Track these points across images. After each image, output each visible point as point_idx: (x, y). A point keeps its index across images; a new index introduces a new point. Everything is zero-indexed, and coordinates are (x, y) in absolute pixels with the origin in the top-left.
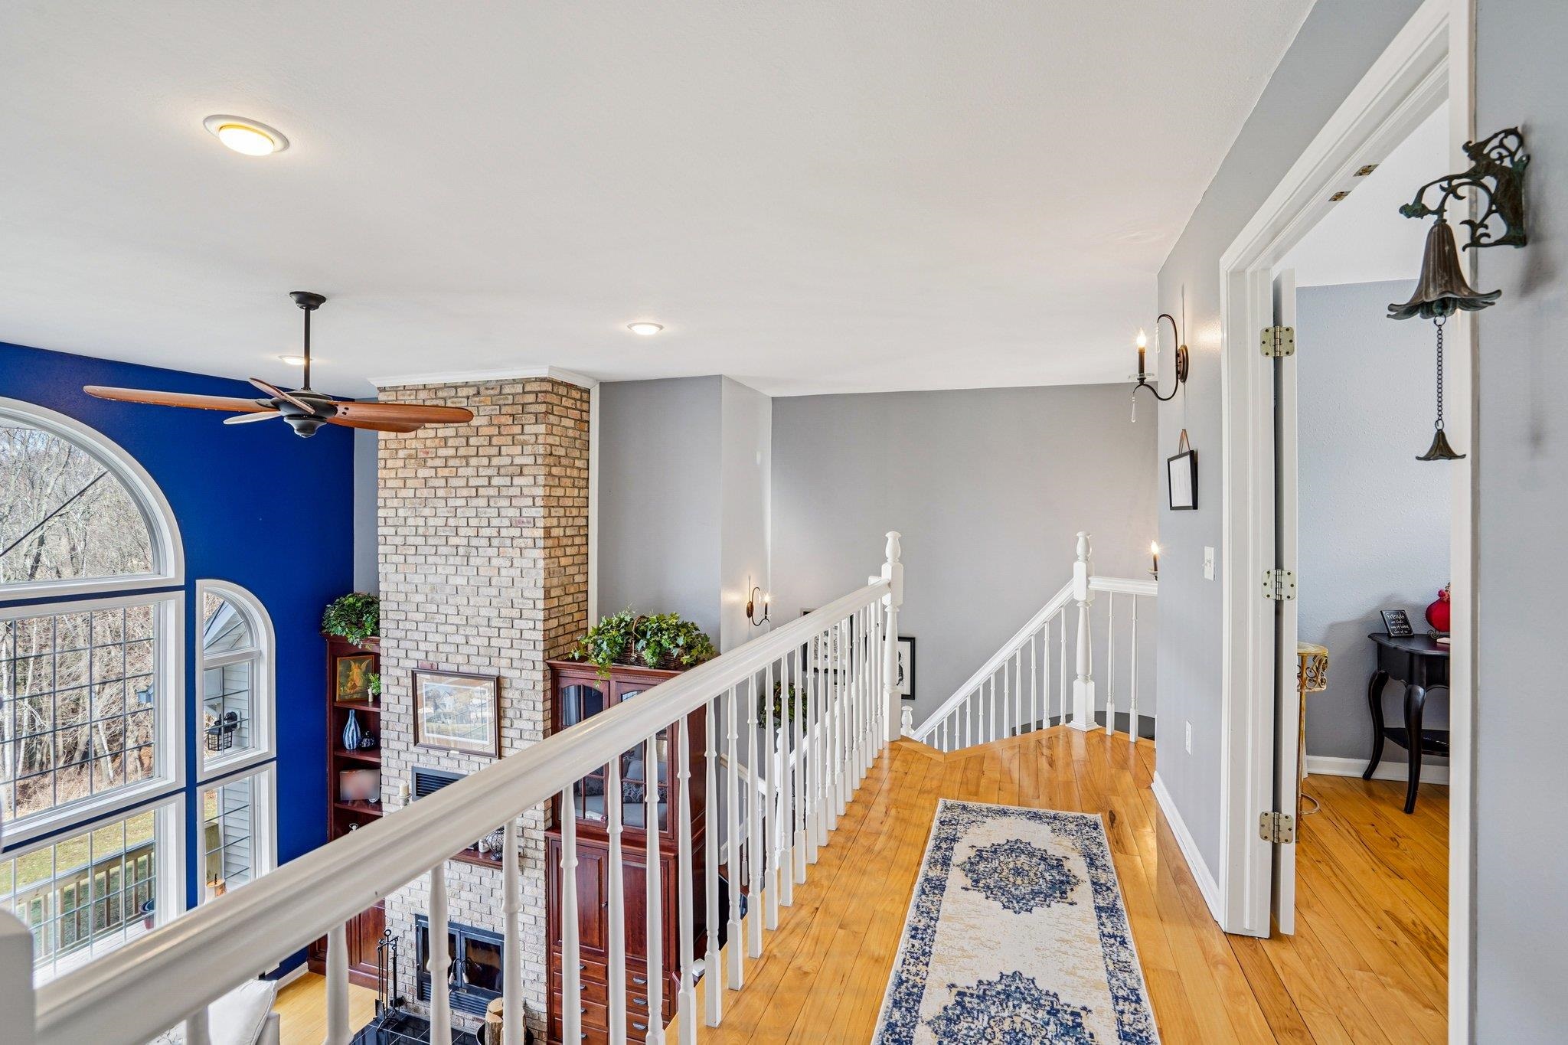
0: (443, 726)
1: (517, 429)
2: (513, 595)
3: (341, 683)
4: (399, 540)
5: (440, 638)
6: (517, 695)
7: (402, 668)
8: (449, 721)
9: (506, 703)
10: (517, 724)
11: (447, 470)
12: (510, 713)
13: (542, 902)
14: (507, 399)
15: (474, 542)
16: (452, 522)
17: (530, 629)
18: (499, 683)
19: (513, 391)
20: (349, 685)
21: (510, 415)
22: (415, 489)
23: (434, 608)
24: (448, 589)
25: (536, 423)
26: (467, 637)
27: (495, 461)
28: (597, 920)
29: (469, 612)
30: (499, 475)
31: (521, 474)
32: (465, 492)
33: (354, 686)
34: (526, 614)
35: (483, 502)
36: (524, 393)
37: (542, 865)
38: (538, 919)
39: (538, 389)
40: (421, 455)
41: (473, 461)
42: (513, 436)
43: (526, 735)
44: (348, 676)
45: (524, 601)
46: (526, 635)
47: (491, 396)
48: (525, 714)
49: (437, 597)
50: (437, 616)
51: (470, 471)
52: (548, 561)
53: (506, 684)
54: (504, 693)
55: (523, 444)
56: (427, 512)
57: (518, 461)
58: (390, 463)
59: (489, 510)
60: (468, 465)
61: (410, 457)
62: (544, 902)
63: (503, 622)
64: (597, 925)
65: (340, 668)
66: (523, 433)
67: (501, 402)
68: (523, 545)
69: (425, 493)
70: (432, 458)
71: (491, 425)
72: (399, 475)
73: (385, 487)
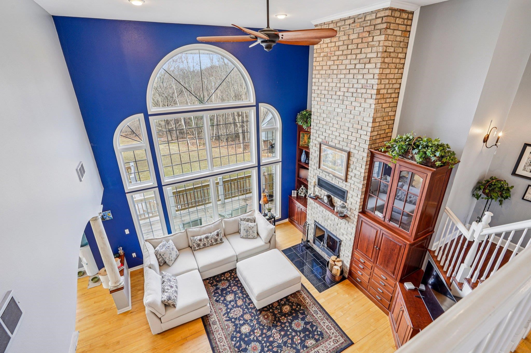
0: (328, 165)
1: (370, 39)
2: (359, 119)
3: (301, 141)
4: (319, 92)
5: (330, 132)
6: (355, 160)
7: (317, 141)
8: (330, 164)
9: (351, 162)
10: (354, 171)
11: (338, 61)
12: (352, 166)
14: (367, 23)
15: (346, 94)
16: (338, 85)
17: (364, 135)
18: (349, 154)
19: (371, 18)
21: (368, 31)
22: (326, 70)
23: (329, 120)
24: (335, 113)
25: (380, 34)
26: (340, 133)
27: (359, 56)
28: (372, 250)
29: (341, 123)
30: (359, 63)
31: (370, 62)
32: (344, 72)
33: (305, 142)
34: (363, 128)
35: (351, 76)
36: (376, 18)
38: (351, 239)
39: (383, 15)
40: (329, 55)
41: (349, 57)
42: (368, 43)
43: (357, 176)
44: (304, 138)
45: (364, 122)
46: (362, 137)
47: (360, 22)
48: (358, 168)
49: (331, 116)
50: (330, 124)
51: (347, 62)
52: (376, 105)
53: (352, 155)
54: (351, 158)
55: (372, 47)
56: (329, 80)
57: (369, 56)
58: (318, 59)
59: (353, 80)
60: (347, 59)
61: (324, 56)
62: (354, 236)
63: (354, 130)
64: (372, 252)
65: (301, 135)
66: (373, 41)
67: (364, 25)
68: (366, 97)
69: (329, 72)
70: (333, 56)
71: (359, 38)
72: (321, 64)
73: (315, 70)
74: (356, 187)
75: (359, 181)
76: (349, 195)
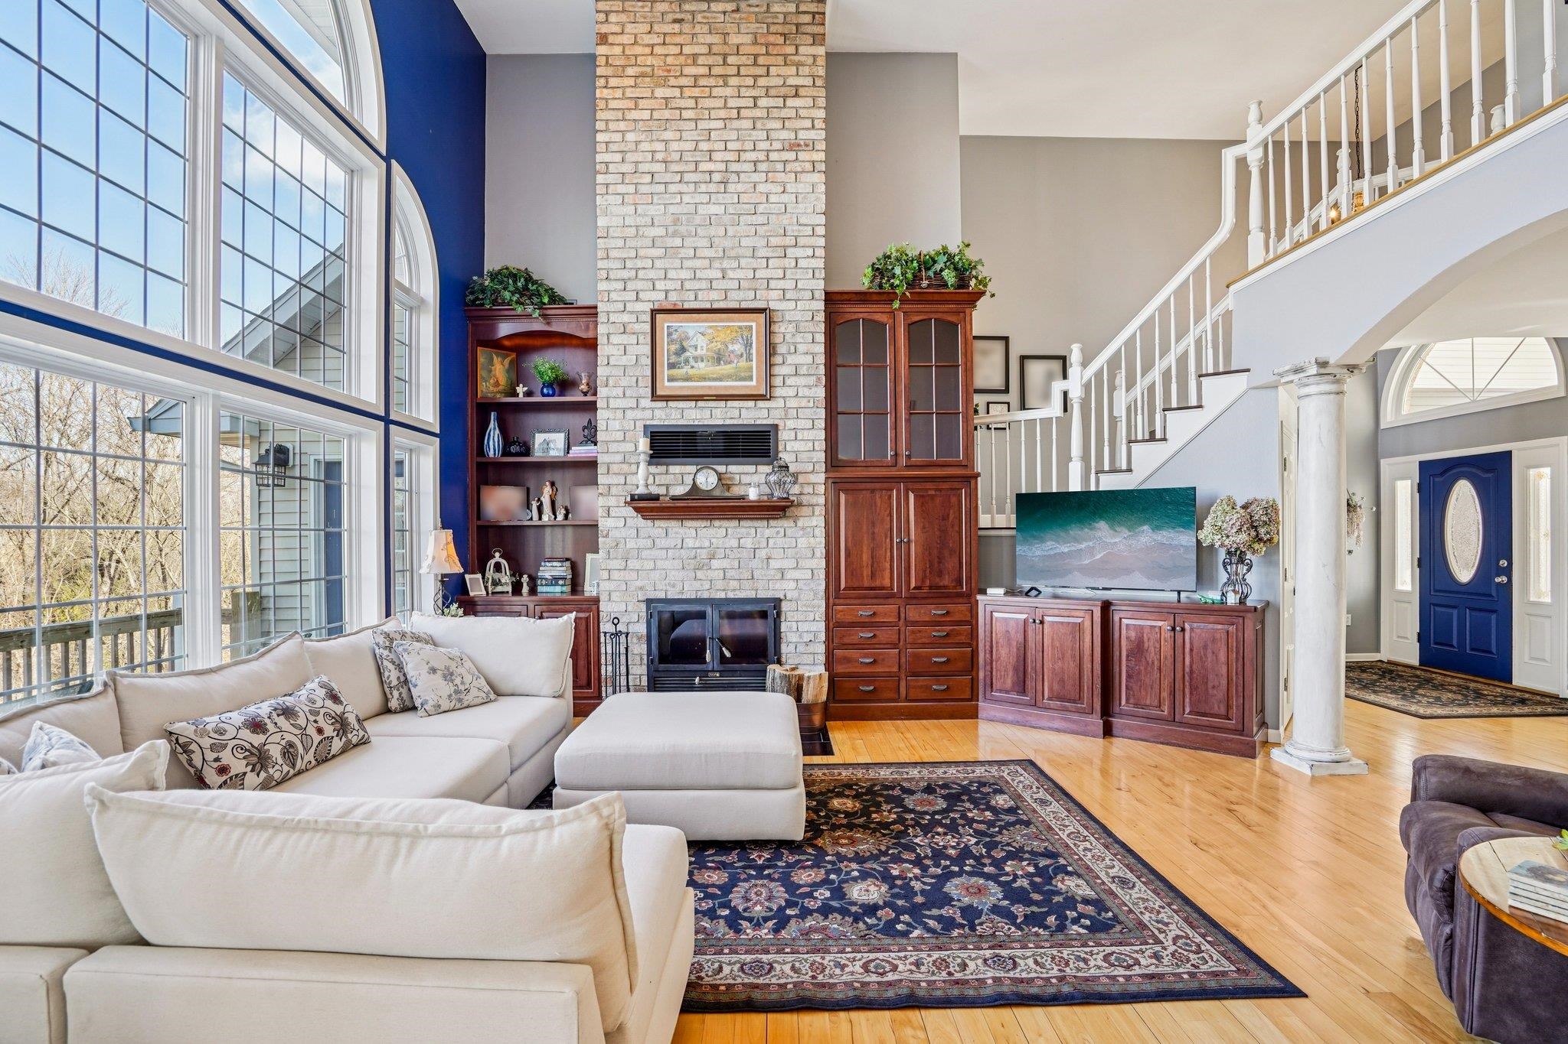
0: (691, 372)
1: (790, 50)
2: (785, 222)
3: (482, 378)
4: (627, 168)
5: (685, 274)
6: (791, 328)
7: (632, 312)
8: (702, 365)
9: (778, 339)
10: (790, 359)
11: (697, 89)
12: (782, 349)
13: (821, 551)
14: (777, 18)
15: (734, 167)
16: (704, 146)
17: (808, 257)
18: (770, 316)
19: (784, 10)
20: (492, 381)
21: (781, 34)
22: (652, 110)
23: (678, 242)
24: (698, 220)
25: (813, 44)
26: (723, 270)
27: (762, 82)
28: (888, 559)
29: (727, 243)
30: (767, 95)
31: (796, 95)
32: (723, 114)
33: (497, 384)
34: (801, 241)
35: (747, 124)
36: (798, 12)
37: (820, 511)
38: (815, 572)
39: (816, 10)
40: (659, 72)
41: (733, 81)
42: (786, 56)
43: (803, 370)
44: (490, 371)
45: (801, 228)
46: (802, 263)
47: (756, 14)
48: (801, 348)
49: (683, 229)
50: (683, 251)
51: (728, 91)
52: (830, 185)
53: (777, 317)
54: (775, 328)
55: (798, 65)
56: (668, 135)
57: (791, 81)
58: (613, 82)
59: (754, 133)
60: (726, 85)
61: (643, 75)
62: (824, 551)
63: (772, 252)
64: (888, 565)
65: (481, 360)
66: (797, 53)
67: (770, 20)
68: (799, 169)
69: (667, 114)
70: (676, 77)
71: (755, 43)
72: (628, 94)
73: (607, 108)
74: (805, 400)
75: (812, 380)
76: (783, 435)
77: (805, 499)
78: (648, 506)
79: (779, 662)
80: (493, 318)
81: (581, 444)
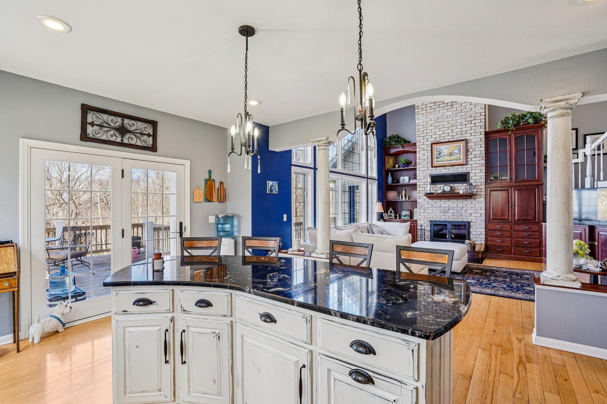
0: (443, 159)
2: (471, 113)
3: (387, 164)
5: (440, 133)
6: (474, 144)
7: (426, 145)
8: (446, 157)
9: (469, 147)
10: (473, 153)
12: (470, 150)
13: (483, 208)
17: (479, 122)
18: (466, 141)
20: (389, 164)
23: (438, 124)
24: (444, 117)
26: (452, 130)
28: (507, 211)
29: (453, 122)
33: (391, 165)
34: (477, 118)
37: (483, 196)
38: (481, 214)
43: (478, 156)
44: (389, 162)
45: (476, 114)
46: (477, 124)
48: (477, 149)
49: (440, 120)
50: (440, 126)
53: (469, 141)
54: (469, 144)
62: (485, 208)
63: (467, 123)
64: (507, 213)
65: (387, 159)
74: (478, 164)
75: (480, 158)
76: (471, 175)
77: (478, 193)
78: (430, 196)
79: (470, 240)
80: (390, 148)
81: (413, 179)
